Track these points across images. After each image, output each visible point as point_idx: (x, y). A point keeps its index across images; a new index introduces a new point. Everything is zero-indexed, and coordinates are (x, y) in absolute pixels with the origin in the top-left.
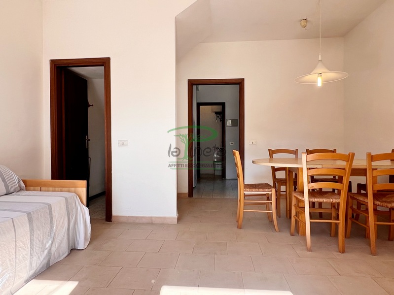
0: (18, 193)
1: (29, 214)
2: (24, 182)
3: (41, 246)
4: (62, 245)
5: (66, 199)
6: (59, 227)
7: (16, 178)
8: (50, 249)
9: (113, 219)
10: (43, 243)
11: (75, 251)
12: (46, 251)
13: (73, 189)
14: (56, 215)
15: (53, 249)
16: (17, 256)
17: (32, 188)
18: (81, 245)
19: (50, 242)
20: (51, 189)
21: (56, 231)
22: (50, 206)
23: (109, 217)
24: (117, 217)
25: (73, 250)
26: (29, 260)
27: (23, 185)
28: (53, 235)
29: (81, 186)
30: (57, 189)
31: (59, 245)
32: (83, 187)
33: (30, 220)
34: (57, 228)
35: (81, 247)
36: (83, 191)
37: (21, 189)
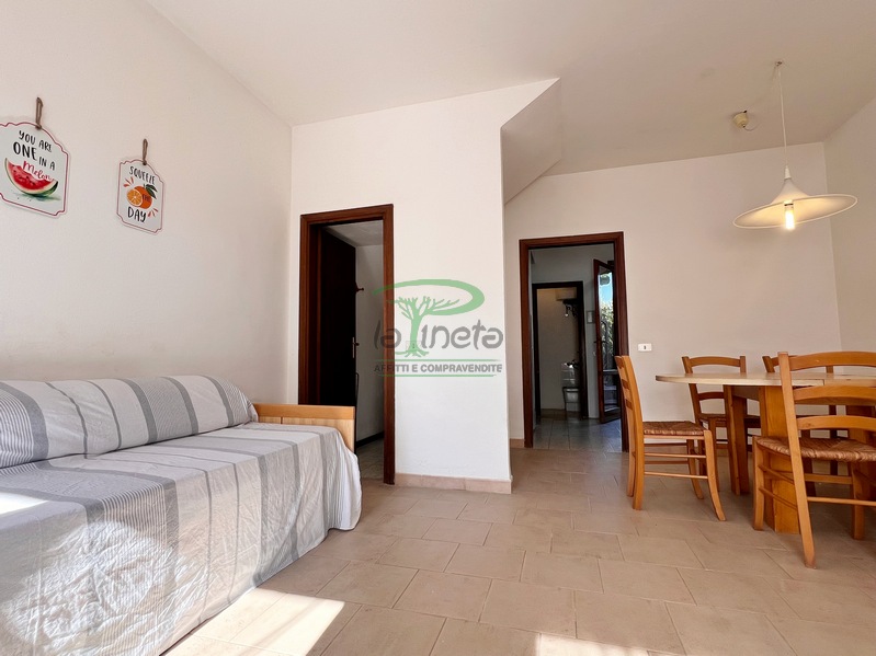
0: (247, 426)
1: (261, 459)
2: (257, 407)
3: (280, 518)
4: (313, 520)
5: (322, 437)
6: (309, 486)
7: (244, 402)
8: (295, 526)
9: (396, 480)
10: (282, 513)
11: (335, 532)
12: (287, 529)
13: (332, 421)
14: (304, 464)
15: (300, 526)
16: (240, 534)
17: (268, 418)
18: (346, 522)
19: (294, 512)
20: (297, 420)
21: (304, 493)
22: (295, 448)
23: (389, 475)
24: (403, 476)
25: (332, 531)
26: (259, 542)
27: (254, 413)
28: (298, 500)
29: (345, 417)
30: (307, 420)
31: (309, 521)
32: (348, 419)
33: (263, 470)
34: (306, 487)
35: (345, 525)
36: (349, 425)
37: (251, 420)
